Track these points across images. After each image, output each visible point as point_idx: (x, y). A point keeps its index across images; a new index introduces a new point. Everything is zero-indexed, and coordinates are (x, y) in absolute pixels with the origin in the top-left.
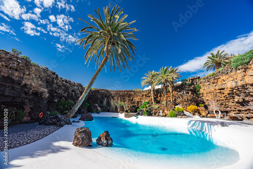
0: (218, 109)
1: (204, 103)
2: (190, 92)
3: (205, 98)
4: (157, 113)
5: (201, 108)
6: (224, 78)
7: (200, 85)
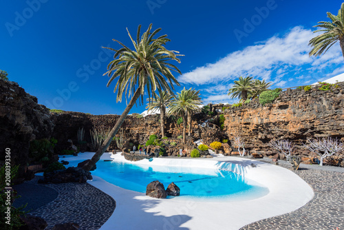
0: (242, 146)
1: (227, 138)
2: (214, 125)
3: (229, 132)
4: (174, 153)
5: (225, 145)
6: (251, 112)
7: (225, 116)
